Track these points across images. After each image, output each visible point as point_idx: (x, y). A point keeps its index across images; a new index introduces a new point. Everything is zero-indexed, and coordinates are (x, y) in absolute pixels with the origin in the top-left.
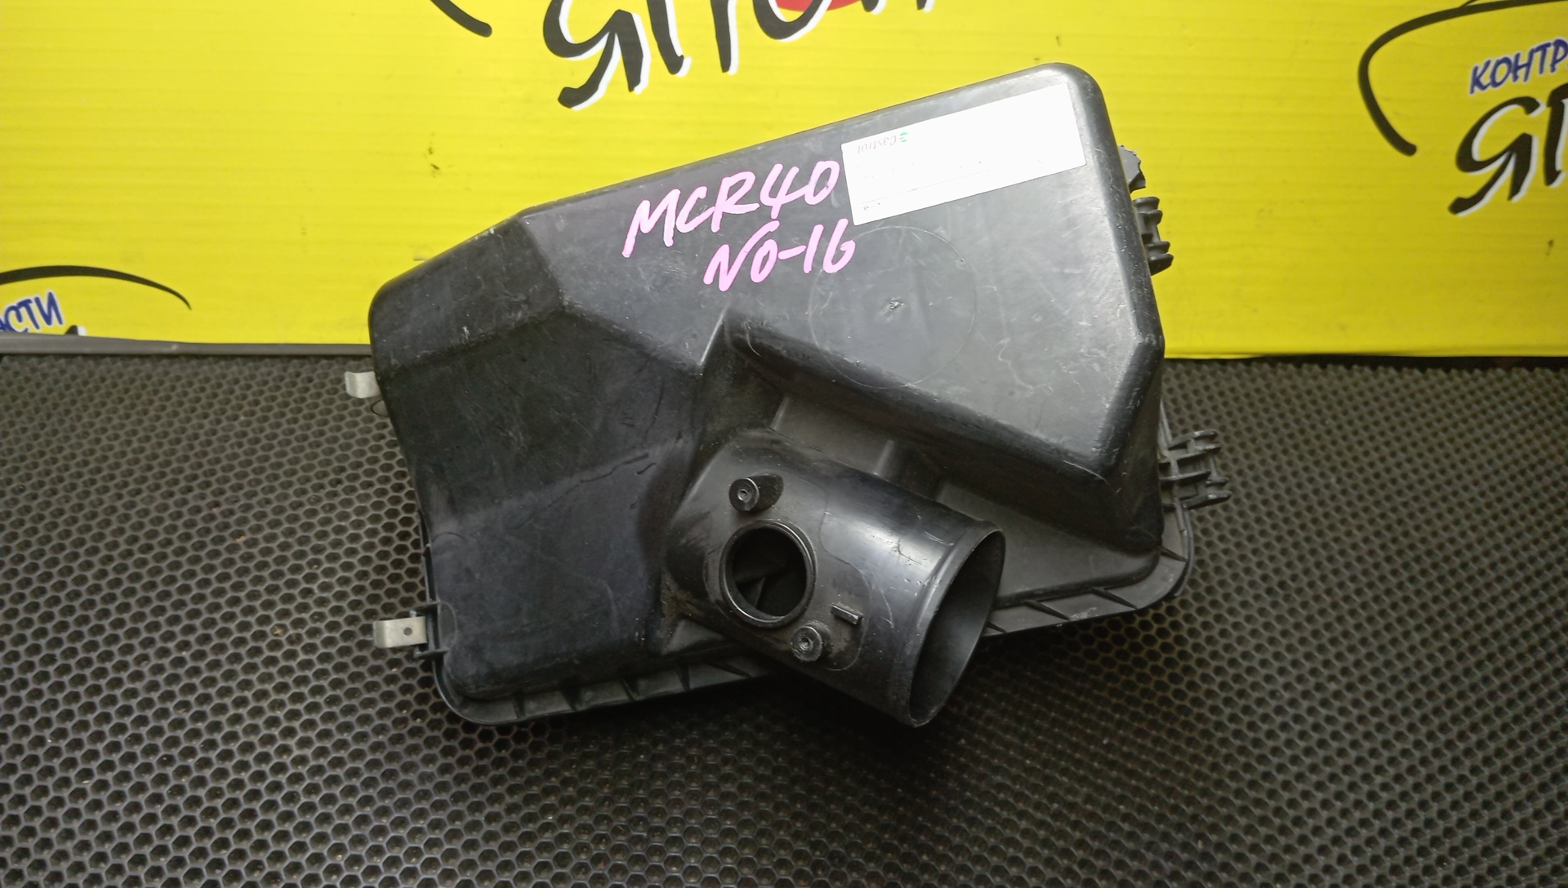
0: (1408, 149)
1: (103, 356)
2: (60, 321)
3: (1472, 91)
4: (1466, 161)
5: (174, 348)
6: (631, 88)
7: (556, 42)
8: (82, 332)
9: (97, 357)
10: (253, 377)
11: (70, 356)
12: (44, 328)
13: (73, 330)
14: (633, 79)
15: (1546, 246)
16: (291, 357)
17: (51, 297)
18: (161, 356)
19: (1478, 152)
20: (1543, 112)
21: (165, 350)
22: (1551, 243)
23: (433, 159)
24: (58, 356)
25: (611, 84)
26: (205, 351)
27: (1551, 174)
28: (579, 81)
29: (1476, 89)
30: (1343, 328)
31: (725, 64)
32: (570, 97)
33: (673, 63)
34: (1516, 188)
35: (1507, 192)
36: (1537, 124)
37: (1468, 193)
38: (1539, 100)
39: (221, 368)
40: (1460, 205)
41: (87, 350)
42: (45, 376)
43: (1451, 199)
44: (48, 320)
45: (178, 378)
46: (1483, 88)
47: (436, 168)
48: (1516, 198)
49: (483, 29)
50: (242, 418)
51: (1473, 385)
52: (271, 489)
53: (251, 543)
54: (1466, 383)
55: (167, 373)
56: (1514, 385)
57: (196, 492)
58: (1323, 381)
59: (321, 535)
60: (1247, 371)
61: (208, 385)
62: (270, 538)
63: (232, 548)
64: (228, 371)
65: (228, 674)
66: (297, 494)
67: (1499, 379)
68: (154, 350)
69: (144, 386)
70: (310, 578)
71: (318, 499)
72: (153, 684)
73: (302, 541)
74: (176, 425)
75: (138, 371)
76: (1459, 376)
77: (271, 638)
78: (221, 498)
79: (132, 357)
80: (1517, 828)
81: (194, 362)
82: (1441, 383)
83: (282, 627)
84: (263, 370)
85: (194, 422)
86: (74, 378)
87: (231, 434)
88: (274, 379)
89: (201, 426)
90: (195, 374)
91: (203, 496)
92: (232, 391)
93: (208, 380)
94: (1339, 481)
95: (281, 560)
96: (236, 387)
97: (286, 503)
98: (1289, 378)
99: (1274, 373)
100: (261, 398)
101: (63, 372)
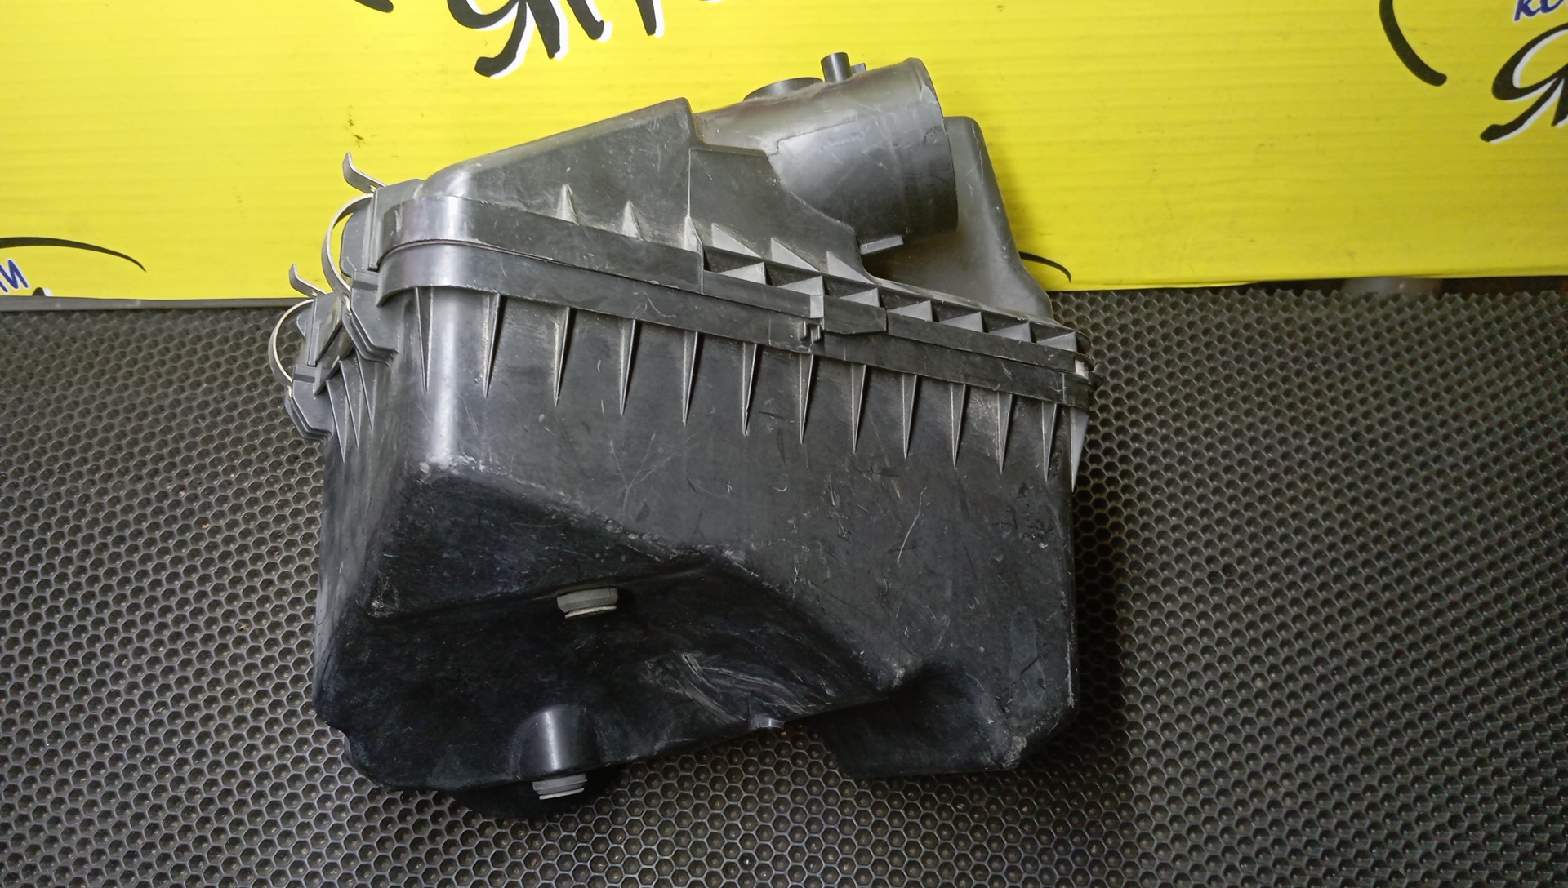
0: (1436, 79)
1: (73, 312)
2: (26, 286)
3: (1517, 17)
4: (1504, 87)
5: (137, 305)
6: (551, 55)
7: (465, 16)
8: (48, 293)
9: (67, 314)
10: (214, 333)
11: (41, 313)
12: (12, 291)
13: (39, 292)
14: (552, 46)
16: (250, 309)
17: (11, 264)
18: (127, 311)
19: (1519, 79)
21: (129, 306)
23: (356, 130)
24: (31, 313)
25: (529, 52)
26: (167, 306)
28: (494, 50)
29: (1523, 15)
30: (1351, 254)
31: (650, 27)
32: (487, 67)
33: (594, 29)
34: (1562, 113)
35: (1551, 118)
37: (1503, 121)
39: (185, 322)
40: (1494, 133)
41: (58, 306)
42: (20, 338)
43: (1484, 126)
44: (14, 284)
45: (144, 337)
46: (1530, 13)
47: (359, 138)
48: (1561, 124)
49: (385, 6)
50: (205, 385)
51: (1492, 314)
52: (233, 469)
53: (215, 531)
54: (1483, 312)
55: (133, 331)
56: (1539, 313)
57: (163, 475)
58: (1323, 312)
59: (280, 519)
60: (1242, 302)
61: (171, 345)
62: (232, 525)
63: (198, 538)
64: (192, 326)
65: (200, 673)
66: (257, 473)
67: (1523, 307)
68: (120, 306)
69: (112, 348)
70: (270, 567)
71: (277, 480)
72: (133, 686)
73: (263, 527)
74: (143, 396)
75: (106, 330)
76: (1479, 302)
77: (237, 634)
78: (186, 481)
79: (101, 311)
80: (1415, 842)
81: (157, 316)
82: (1455, 312)
83: (246, 621)
84: (223, 324)
85: (160, 391)
86: (47, 339)
87: (195, 404)
88: (235, 336)
89: (166, 396)
90: (160, 331)
91: (169, 480)
92: (195, 352)
93: (171, 338)
94: (1313, 442)
95: (243, 549)
96: (199, 347)
97: (246, 484)
98: (1285, 309)
99: (1270, 303)
100: (222, 359)
101: (37, 332)
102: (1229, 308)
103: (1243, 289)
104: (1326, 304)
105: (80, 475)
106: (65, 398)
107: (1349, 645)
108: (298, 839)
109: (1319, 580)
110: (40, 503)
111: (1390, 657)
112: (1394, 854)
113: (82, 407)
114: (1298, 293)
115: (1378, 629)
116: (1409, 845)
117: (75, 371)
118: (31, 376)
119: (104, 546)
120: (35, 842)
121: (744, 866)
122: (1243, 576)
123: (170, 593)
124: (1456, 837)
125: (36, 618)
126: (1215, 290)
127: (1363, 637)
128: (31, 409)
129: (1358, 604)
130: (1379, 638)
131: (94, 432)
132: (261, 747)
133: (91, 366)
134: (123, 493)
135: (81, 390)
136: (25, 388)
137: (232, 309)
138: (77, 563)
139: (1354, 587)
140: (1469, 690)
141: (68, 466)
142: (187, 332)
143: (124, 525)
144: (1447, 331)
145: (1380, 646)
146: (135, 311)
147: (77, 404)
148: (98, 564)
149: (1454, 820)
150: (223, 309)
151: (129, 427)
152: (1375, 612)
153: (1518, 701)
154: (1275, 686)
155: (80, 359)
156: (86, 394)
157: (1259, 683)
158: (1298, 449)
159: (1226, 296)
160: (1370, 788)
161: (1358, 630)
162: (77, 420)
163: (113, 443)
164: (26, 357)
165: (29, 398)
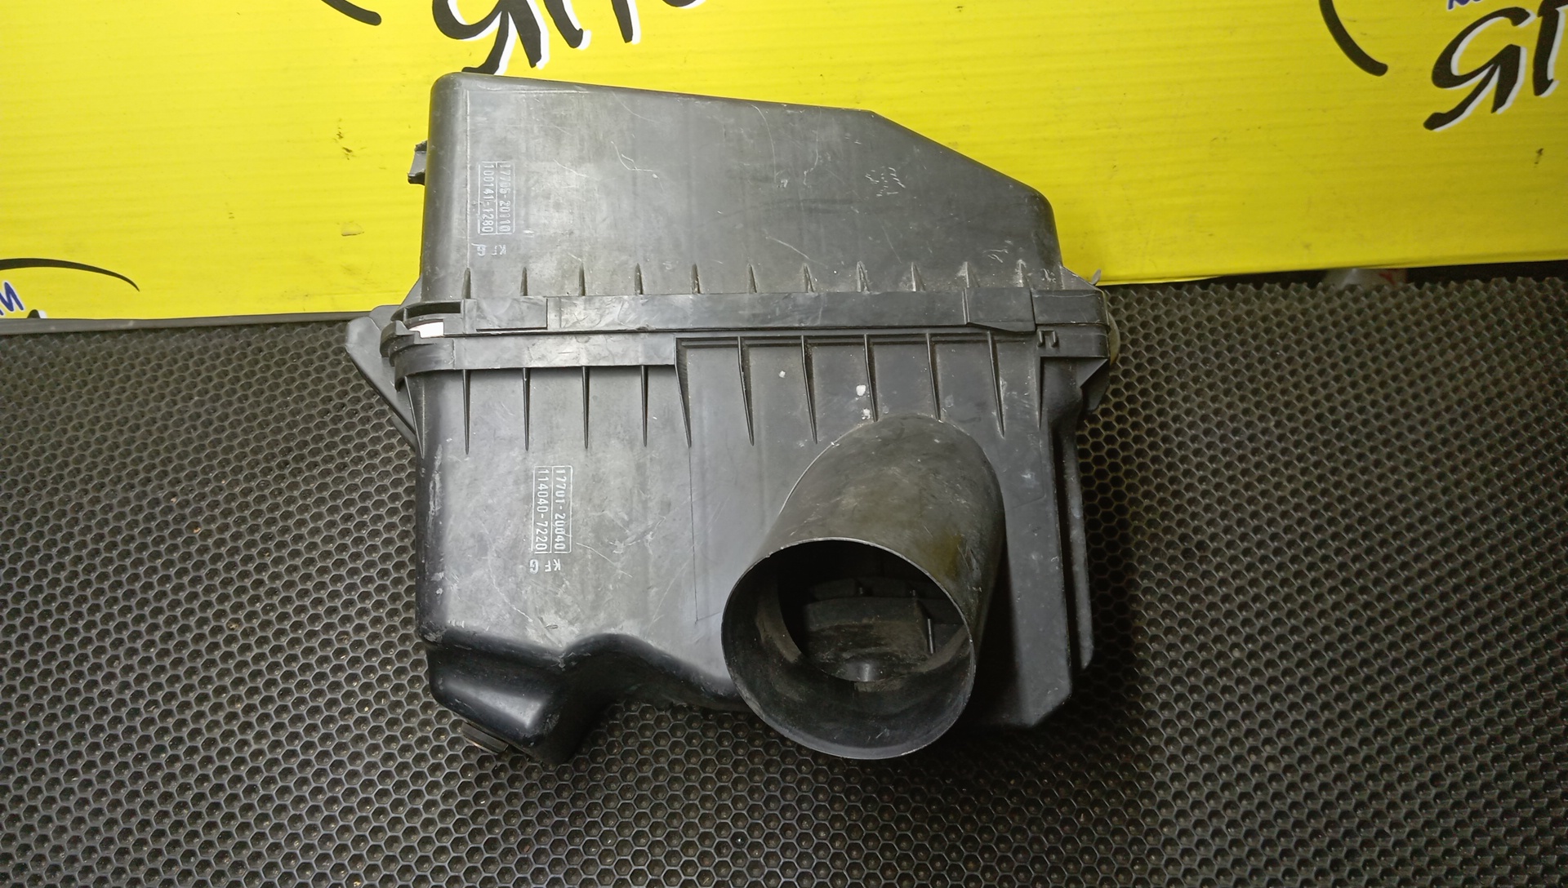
0: (1378, 69)
1: (68, 334)
2: (22, 308)
3: (1451, 7)
4: (1443, 75)
5: (131, 325)
6: (533, 63)
7: (449, 25)
8: (43, 315)
9: (61, 335)
10: (206, 349)
11: (34, 336)
12: (8, 314)
13: (34, 314)
14: (534, 55)
15: (1536, 154)
16: (241, 326)
17: (7, 287)
18: (120, 332)
19: (1457, 67)
20: (1534, 22)
21: (123, 326)
22: (1540, 152)
23: (345, 143)
24: (26, 336)
25: (511, 61)
26: (160, 325)
27: (1541, 83)
28: (479, 58)
29: (1455, 3)
30: (1307, 246)
31: (627, 34)
33: (573, 37)
34: (1500, 100)
35: (1491, 105)
36: (1526, 35)
37: (1445, 109)
38: (1528, 10)
39: (177, 340)
40: (1435, 121)
41: (53, 329)
42: (15, 359)
43: (1426, 115)
44: (10, 307)
45: (137, 355)
47: (348, 150)
48: (1500, 111)
49: (372, 18)
50: (196, 398)
51: (1445, 301)
52: (224, 476)
53: (206, 535)
54: (1437, 300)
55: (126, 350)
56: (1490, 299)
57: (155, 483)
58: (1282, 304)
59: (271, 522)
60: (1203, 296)
61: (164, 362)
62: (224, 528)
63: (189, 541)
64: (183, 344)
65: (191, 672)
66: (248, 479)
67: (1475, 293)
68: (113, 327)
69: (106, 366)
70: (261, 568)
71: (267, 484)
72: (125, 686)
73: (253, 529)
74: (136, 410)
75: (99, 350)
76: (1432, 290)
77: (228, 633)
78: (178, 489)
79: (94, 333)
80: (1399, 801)
81: (151, 336)
82: (1410, 300)
83: (237, 621)
84: (215, 341)
85: (152, 404)
86: (41, 359)
87: (186, 416)
88: (226, 351)
89: (159, 409)
90: (153, 349)
91: (161, 487)
92: (187, 367)
93: (164, 355)
94: (1278, 424)
95: (234, 551)
96: (191, 363)
97: (237, 490)
98: (1246, 301)
99: (1231, 297)
100: (214, 374)
101: (31, 353)
102: (1192, 302)
103: (1205, 283)
104: (1285, 297)
105: (73, 485)
106: (59, 413)
107: (1322, 614)
108: (290, 831)
109: (1290, 553)
110: (34, 512)
111: (1363, 624)
112: (1378, 814)
113: (75, 422)
114: (1258, 286)
115: (1350, 598)
116: (1392, 805)
117: (69, 389)
118: (26, 394)
119: (97, 552)
120: (26, 841)
121: (736, 845)
122: (1216, 552)
123: (162, 595)
124: (1438, 796)
125: (28, 622)
126: (1178, 286)
127: (1336, 606)
128: (25, 423)
129: (1329, 575)
130: (1351, 606)
131: (88, 445)
132: (252, 742)
133: (85, 383)
134: (115, 501)
135: (74, 406)
136: (20, 405)
137: (223, 327)
138: (69, 568)
139: (1325, 559)
140: (1442, 654)
141: (61, 477)
142: (179, 349)
143: (116, 531)
144: (1403, 318)
145: (1353, 614)
146: (129, 331)
147: (70, 419)
148: (90, 569)
149: (1436, 779)
150: (215, 327)
151: (121, 439)
152: (1346, 582)
153: (1491, 662)
154: (1252, 655)
155: (74, 378)
156: (80, 409)
157: (1237, 654)
158: (1265, 432)
159: (1189, 291)
160: (1350, 750)
161: (1331, 599)
162: (70, 433)
163: (106, 454)
164: (20, 376)
165: (24, 415)
